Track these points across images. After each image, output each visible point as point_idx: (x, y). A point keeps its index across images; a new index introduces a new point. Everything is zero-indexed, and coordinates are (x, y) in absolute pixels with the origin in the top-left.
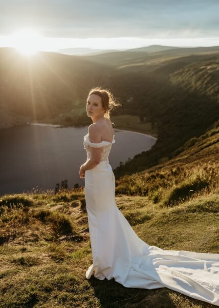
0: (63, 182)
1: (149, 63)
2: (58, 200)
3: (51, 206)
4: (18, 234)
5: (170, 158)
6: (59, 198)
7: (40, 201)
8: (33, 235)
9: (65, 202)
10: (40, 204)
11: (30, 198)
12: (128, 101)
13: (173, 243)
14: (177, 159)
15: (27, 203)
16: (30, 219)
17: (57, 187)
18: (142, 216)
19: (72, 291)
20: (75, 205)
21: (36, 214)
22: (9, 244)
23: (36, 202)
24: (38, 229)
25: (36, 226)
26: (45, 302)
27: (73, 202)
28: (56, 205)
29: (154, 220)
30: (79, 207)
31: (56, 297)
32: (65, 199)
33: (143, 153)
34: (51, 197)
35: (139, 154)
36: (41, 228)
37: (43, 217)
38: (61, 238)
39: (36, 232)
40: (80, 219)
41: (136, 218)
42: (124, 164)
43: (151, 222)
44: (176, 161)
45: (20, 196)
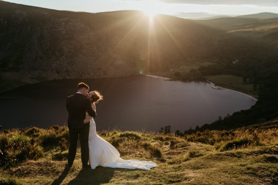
0: (166, 127)
1: (258, 29)
2: (156, 139)
3: (152, 142)
4: (132, 152)
5: (268, 119)
6: (157, 138)
7: (146, 138)
8: (139, 154)
9: (161, 141)
10: (145, 140)
11: (139, 135)
12: (234, 62)
13: (208, 167)
14: (274, 122)
15: (137, 138)
16: (139, 146)
17: (161, 130)
18: (199, 154)
19: (154, 176)
20: (167, 144)
21: (142, 144)
22: (127, 156)
23: (143, 138)
24: (142, 152)
25: (142, 150)
26: (142, 177)
27: (166, 142)
28: (155, 142)
29: (204, 156)
30: (169, 145)
31: (147, 177)
32: (161, 139)
33: (242, 111)
34: (153, 136)
35: (238, 112)
36: (144, 152)
37: (146, 146)
38: (154, 158)
39: (141, 153)
40: (167, 152)
41: (196, 154)
42: (223, 119)
43: (202, 157)
44: (273, 123)
45: (134, 133)
